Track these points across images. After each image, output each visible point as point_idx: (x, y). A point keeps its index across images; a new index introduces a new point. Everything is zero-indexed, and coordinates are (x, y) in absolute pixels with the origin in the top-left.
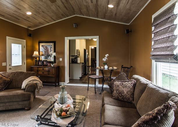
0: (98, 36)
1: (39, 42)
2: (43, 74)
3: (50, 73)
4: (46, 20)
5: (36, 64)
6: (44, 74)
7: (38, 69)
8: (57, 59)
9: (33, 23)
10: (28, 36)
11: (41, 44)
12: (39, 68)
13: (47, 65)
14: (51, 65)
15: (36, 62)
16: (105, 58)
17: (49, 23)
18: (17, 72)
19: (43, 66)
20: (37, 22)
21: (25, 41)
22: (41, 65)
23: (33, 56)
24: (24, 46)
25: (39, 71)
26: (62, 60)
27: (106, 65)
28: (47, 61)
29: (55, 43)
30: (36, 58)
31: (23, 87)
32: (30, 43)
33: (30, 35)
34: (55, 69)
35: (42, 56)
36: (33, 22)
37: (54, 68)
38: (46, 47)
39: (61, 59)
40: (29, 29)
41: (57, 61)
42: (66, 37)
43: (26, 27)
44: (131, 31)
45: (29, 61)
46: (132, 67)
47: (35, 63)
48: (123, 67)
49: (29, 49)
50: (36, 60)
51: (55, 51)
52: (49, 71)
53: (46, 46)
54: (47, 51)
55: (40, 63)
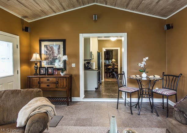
0: (126, 34)
1: (41, 41)
2: (48, 87)
3: (60, 85)
4: (53, 7)
5: (36, 72)
6: (50, 87)
7: (40, 80)
8: (68, 65)
9: (31, 10)
10: (23, 30)
11: (43, 44)
12: (41, 78)
13: (53, 74)
14: (61, 73)
15: (37, 70)
16: (143, 62)
17: (55, 13)
18: (5, 91)
19: (48, 74)
20: (38, 8)
21: (18, 37)
22: (45, 74)
23: (32, 60)
24: (17, 45)
25: (42, 82)
26: (75, 66)
27: (144, 73)
28: (53, 67)
29: (64, 41)
30: (36, 64)
31: (21, 123)
32: (25, 41)
33: (26, 29)
34: (66, 80)
35: (45, 60)
36: (31, 8)
37: (66, 77)
38: (52, 48)
39: (73, 65)
40: (25, 20)
41: (67, 67)
42: (82, 34)
43: (20, 17)
44: (172, 27)
45: (25, 67)
46: (181, 74)
47: (34, 71)
48: (165, 75)
49: (25, 50)
50: (36, 66)
51: (64, 54)
52: (57, 83)
53: (51, 46)
54: (52, 53)
55: (42, 71)
